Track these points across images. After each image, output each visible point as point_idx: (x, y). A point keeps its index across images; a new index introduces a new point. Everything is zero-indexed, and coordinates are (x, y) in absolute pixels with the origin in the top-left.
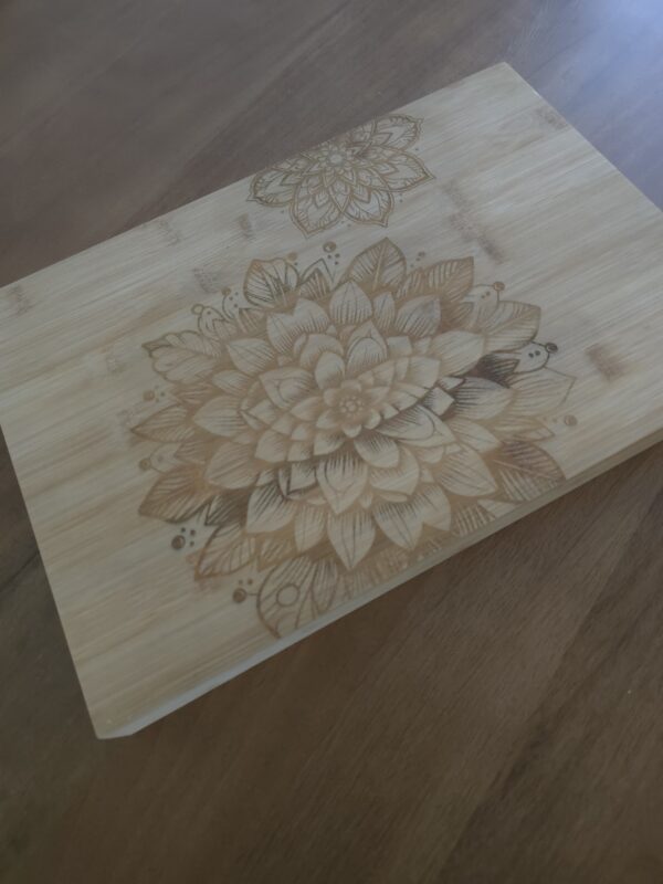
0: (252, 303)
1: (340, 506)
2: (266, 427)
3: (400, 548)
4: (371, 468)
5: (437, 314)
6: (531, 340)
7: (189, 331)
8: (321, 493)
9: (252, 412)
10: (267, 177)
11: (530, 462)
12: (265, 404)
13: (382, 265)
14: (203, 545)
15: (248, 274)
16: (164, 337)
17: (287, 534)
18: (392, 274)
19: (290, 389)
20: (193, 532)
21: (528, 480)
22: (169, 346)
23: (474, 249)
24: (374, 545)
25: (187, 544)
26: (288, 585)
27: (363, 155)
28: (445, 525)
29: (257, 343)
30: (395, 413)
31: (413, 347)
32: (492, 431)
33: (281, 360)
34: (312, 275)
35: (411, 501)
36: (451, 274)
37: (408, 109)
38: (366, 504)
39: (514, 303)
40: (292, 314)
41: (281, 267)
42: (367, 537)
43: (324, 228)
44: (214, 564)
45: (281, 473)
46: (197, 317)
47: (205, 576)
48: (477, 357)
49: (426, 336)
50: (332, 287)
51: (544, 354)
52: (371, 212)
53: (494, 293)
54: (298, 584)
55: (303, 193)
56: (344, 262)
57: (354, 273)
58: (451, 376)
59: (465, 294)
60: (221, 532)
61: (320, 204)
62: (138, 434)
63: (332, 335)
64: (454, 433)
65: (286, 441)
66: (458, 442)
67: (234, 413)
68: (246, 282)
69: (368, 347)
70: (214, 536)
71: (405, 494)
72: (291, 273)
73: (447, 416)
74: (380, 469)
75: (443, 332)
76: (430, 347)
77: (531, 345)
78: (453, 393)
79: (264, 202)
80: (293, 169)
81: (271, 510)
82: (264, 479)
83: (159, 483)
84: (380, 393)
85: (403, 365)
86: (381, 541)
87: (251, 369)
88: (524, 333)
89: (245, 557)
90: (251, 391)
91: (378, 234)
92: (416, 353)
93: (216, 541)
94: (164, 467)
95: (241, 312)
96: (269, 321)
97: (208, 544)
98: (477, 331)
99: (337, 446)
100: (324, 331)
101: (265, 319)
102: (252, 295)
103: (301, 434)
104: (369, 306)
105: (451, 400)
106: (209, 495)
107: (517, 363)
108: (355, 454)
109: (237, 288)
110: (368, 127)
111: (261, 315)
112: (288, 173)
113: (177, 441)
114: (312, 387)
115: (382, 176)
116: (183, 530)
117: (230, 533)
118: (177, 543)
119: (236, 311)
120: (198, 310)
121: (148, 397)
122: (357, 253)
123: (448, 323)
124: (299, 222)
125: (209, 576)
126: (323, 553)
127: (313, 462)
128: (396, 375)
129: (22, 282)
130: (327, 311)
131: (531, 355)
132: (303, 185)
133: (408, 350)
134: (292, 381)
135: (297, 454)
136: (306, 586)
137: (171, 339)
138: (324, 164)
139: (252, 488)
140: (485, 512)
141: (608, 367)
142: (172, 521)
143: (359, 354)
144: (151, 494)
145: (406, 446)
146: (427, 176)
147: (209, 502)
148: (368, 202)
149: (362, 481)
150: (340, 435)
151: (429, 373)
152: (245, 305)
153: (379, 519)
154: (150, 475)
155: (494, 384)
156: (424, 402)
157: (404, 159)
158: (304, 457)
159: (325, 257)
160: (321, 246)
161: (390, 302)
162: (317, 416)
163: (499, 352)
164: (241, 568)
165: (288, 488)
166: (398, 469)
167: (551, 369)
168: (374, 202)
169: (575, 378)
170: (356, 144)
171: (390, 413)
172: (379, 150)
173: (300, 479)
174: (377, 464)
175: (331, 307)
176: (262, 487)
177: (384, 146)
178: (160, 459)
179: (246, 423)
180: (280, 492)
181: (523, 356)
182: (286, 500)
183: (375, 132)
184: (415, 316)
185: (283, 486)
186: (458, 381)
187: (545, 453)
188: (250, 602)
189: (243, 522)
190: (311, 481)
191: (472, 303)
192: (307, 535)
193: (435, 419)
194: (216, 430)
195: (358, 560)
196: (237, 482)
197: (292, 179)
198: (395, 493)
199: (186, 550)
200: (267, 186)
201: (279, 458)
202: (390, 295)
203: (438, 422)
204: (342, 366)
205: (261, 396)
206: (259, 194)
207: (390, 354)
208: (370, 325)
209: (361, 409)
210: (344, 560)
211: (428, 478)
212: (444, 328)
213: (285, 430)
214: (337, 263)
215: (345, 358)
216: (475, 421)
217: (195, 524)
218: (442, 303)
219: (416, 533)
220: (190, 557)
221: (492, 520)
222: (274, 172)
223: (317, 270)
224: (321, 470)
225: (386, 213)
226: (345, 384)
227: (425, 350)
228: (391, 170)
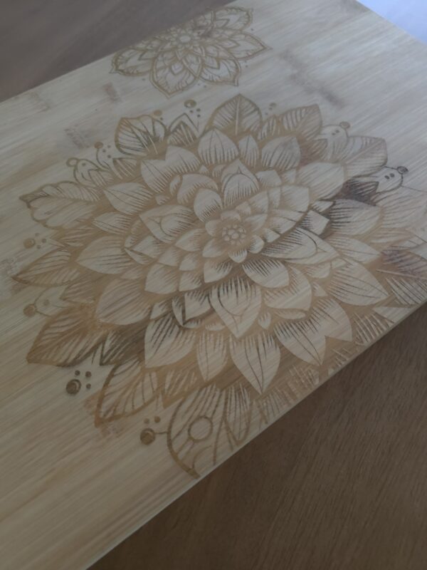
0: (125, 153)
1: (241, 329)
2: (153, 262)
3: (308, 365)
4: (263, 289)
5: (297, 150)
6: (384, 165)
7: (66, 182)
8: (218, 319)
9: (137, 249)
10: (126, 55)
11: (411, 268)
12: (149, 240)
13: (240, 115)
14: (100, 387)
15: (118, 130)
16: (41, 189)
17: (189, 363)
18: (250, 121)
19: (171, 224)
20: (88, 375)
21: (414, 284)
22: (48, 196)
23: (317, 99)
24: (281, 364)
25: (84, 387)
26: (199, 418)
27: (208, 35)
28: (347, 336)
29: (134, 186)
30: (278, 236)
31: (281, 178)
32: (371, 244)
33: (159, 200)
34: (178, 127)
35: (309, 318)
36: (302, 118)
38: (266, 324)
39: (362, 137)
40: (164, 160)
41: (148, 123)
42: (274, 357)
43: (183, 89)
44: (115, 405)
45: (174, 304)
46: (73, 168)
47: (107, 419)
48: (341, 182)
49: (291, 168)
50: (197, 135)
51: (398, 176)
52: (222, 75)
53: (342, 131)
54: (209, 416)
55: (160, 65)
56: (206, 115)
57: (215, 123)
58: (322, 200)
59: (318, 133)
60: (119, 371)
61: (176, 72)
62: (21, 281)
63: (204, 174)
64: (336, 249)
66: (342, 256)
67: (119, 251)
68: (117, 136)
69: (239, 182)
70: (111, 375)
71: (302, 311)
72: (158, 126)
73: (325, 235)
74: (272, 290)
75: (306, 164)
76: (297, 176)
77: (385, 169)
78: (327, 214)
79: (126, 73)
80: (149, 47)
81: (168, 342)
82: (158, 312)
83: (46, 327)
84: (260, 220)
85: (275, 194)
86: (288, 359)
87: (130, 210)
88: (376, 159)
89: (148, 393)
90: (134, 229)
91: (232, 92)
92: (285, 183)
93: (113, 381)
94: (51, 311)
95: (114, 161)
96: (143, 166)
97: (106, 384)
98: (337, 162)
99: (227, 272)
100: (196, 172)
101: (138, 166)
102: (128, 148)
103: (188, 264)
104: (234, 148)
105: (326, 221)
106: (101, 333)
107: (377, 184)
108: (245, 278)
109: (109, 141)
110: (209, 16)
111: (134, 163)
112: (145, 51)
113: (63, 284)
114: (192, 221)
115: (227, 50)
116: (78, 373)
117: (129, 371)
118: (72, 388)
119: (110, 161)
120: (73, 162)
121: (29, 244)
122: (217, 107)
123: (309, 154)
124: (160, 87)
125: (111, 419)
126: (230, 379)
127: (205, 290)
128: (270, 204)
130: (197, 155)
131: (387, 177)
132: (160, 58)
133: (278, 181)
134: (171, 219)
135: (187, 284)
136: (218, 416)
137: (49, 190)
138: (175, 43)
139: (147, 321)
140: (382, 318)
142: (65, 365)
143: (232, 188)
144: (39, 339)
145: (293, 264)
146: (265, 48)
147: (103, 341)
148: (219, 68)
149: (257, 302)
150: (228, 262)
151: (301, 200)
152: (117, 155)
153: (281, 338)
154: (37, 320)
155: (361, 203)
156: (302, 224)
157: (243, 36)
158: (195, 286)
159: (187, 111)
160: (182, 104)
161: (253, 143)
162: (202, 246)
163: (359, 176)
164: (146, 405)
165: (184, 317)
166: (291, 286)
167: (407, 187)
168: (223, 67)
170: (200, 27)
171: (272, 237)
172: (221, 31)
174: (270, 284)
175: (200, 151)
176: (156, 320)
177: (224, 28)
178: (46, 303)
179: (132, 259)
180: (175, 323)
181: (380, 177)
182: (183, 329)
183: (215, 19)
184: (277, 154)
185: (179, 316)
186: (328, 205)
187: (422, 258)
188: (161, 441)
189: (142, 359)
190: (206, 308)
191: (326, 140)
192: (211, 362)
193: (316, 238)
194: (103, 270)
195: (268, 381)
196: (130, 317)
197: (149, 55)
198: (292, 310)
199: (83, 394)
200: (127, 61)
201: (170, 289)
202: (251, 138)
203: (319, 241)
204: (219, 200)
205: (144, 232)
206: (121, 67)
207: (261, 187)
208: (238, 163)
209: (243, 236)
210: (254, 383)
211: (321, 292)
212: (305, 161)
213: (173, 263)
214: (199, 116)
215: (220, 193)
216: (353, 237)
217: (90, 365)
218: (300, 142)
219: (321, 347)
220: (87, 401)
221: (391, 325)
222: (132, 51)
223: (182, 122)
224: (214, 296)
225: (235, 76)
226: (225, 215)
227: (293, 181)
228: (234, 45)
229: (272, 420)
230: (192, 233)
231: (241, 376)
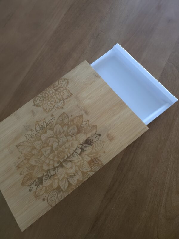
0: (37, 132)
1: (61, 178)
2: (44, 162)
3: (73, 185)
4: (66, 168)
5: (76, 130)
6: (95, 134)
7: (25, 141)
8: (57, 175)
9: (41, 159)
10: (36, 99)
11: (97, 162)
12: (43, 156)
13: (64, 119)
14: (35, 190)
15: (35, 125)
16: (20, 143)
17: (51, 185)
18: (66, 121)
19: (48, 152)
20: (33, 188)
21: (97, 166)
22: (21, 145)
23: (83, 112)
24: (68, 185)
25: (32, 190)
26: (53, 196)
27: (56, 91)
28: (81, 179)
29: (40, 142)
30: (70, 154)
32: (89, 156)
33: (45, 145)
34: (49, 123)
35: (75, 175)
36: (78, 119)
37: (65, 76)
38: (66, 176)
39: (92, 125)
40: (46, 134)
41: (42, 122)
42: (67, 183)
43: (50, 111)
44: (38, 194)
45: (48, 172)
46: (26, 137)
48: (85, 139)
49: (75, 135)
50: (54, 126)
51: (98, 137)
52: (60, 105)
53: (87, 123)
55: (45, 102)
56: (56, 119)
57: (58, 122)
58: (80, 144)
59: (82, 124)
60: (38, 187)
61: (49, 105)
62: (18, 167)
63: (55, 138)
64: (82, 158)
65: (48, 164)
66: (83, 160)
67: (37, 159)
68: (35, 127)
69: (63, 140)
70: (37, 188)
71: (73, 173)
72: (45, 123)
73: (80, 154)
75: (78, 134)
76: (76, 138)
77: (96, 135)
78: (81, 148)
79: (36, 106)
81: (47, 180)
82: (45, 174)
83: (24, 178)
84: (66, 150)
85: (70, 143)
86: (70, 184)
87: (39, 148)
88: (94, 132)
89: (44, 191)
90: (40, 153)
91: (62, 111)
93: (37, 189)
94: (25, 174)
95: (35, 135)
96: (42, 136)
97: (36, 190)
98: (85, 133)
99: (59, 164)
100: (53, 137)
101: (40, 136)
102: (38, 130)
103: (51, 162)
104: (62, 129)
105: (81, 150)
106: (35, 179)
108: (63, 166)
109: (33, 129)
110: (57, 83)
111: (40, 135)
112: (41, 97)
113: (26, 168)
114: (52, 151)
115: (62, 96)
116: (31, 187)
117: (40, 187)
118: (30, 190)
120: (26, 135)
121: (19, 158)
122: (58, 117)
123: (79, 131)
124: (45, 110)
125: (37, 197)
126: (59, 188)
127: (54, 168)
128: (69, 146)
131: (96, 137)
132: (45, 100)
133: (71, 139)
135: (51, 167)
136: (56, 196)
139: (43, 176)
140: (89, 175)
141: (111, 139)
142: (28, 186)
143: (61, 142)
144: (23, 180)
145: (72, 162)
146: (71, 95)
147: (35, 181)
148: (59, 103)
149: (65, 171)
150: (59, 162)
151: (76, 144)
153: (69, 179)
154: (22, 176)
155: (89, 145)
156: (75, 151)
157: (66, 90)
158: (53, 168)
159: (51, 118)
160: (50, 116)
161: (66, 128)
162: (54, 158)
163: (89, 137)
164: (43, 194)
165: (50, 175)
166: (71, 168)
167: (100, 140)
168: (60, 103)
169: (104, 142)
170: (55, 87)
171: (69, 155)
172: (60, 88)
173: (52, 173)
174: (67, 167)
175: (54, 131)
176: (45, 176)
177: (61, 87)
178: (24, 172)
179: (40, 161)
180: (49, 177)
181: (94, 138)
182: (50, 178)
183: (59, 84)
184: (72, 131)
185: (49, 175)
186: (82, 145)
187: (99, 160)
188: (46, 201)
189: (42, 184)
190: (55, 173)
191: (83, 126)
192: (55, 185)
194: (34, 164)
195: (65, 189)
196: (40, 175)
197: (42, 99)
198: (71, 173)
199: (32, 192)
200: (36, 101)
201: (47, 169)
202: (66, 126)
203: (78, 156)
204: (58, 145)
205: (42, 155)
206: (35, 104)
207: (68, 141)
208: (63, 134)
209: (63, 155)
210: (63, 189)
211: (78, 169)
212: (78, 133)
213: (48, 162)
214: (54, 120)
215: (58, 143)
216: (86, 154)
217: (33, 186)
218: (77, 127)
219: (76, 181)
221: (90, 176)
222: (38, 97)
223: (50, 122)
224: (56, 170)
225: (63, 105)
226: (59, 149)
227: (74, 139)
228: (63, 94)
229: (66, 196)
230: (52, 154)
231: (61, 188)
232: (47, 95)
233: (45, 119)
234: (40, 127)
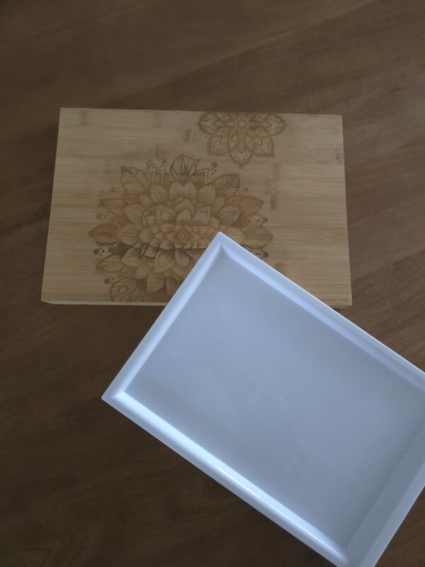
0: (171, 172)
1: (157, 270)
2: (148, 227)
4: (176, 263)
5: (236, 218)
6: (261, 248)
7: (142, 171)
8: (154, 262)
9: (147, 218)
10: (209, 116)
12: (153, 217)
13: (229, 185)
14: (104, 257)
15: (177, 158)
16: (131, 168)
17: (134, 270)
18: (231, 191)
19: (166, 216)
20: (103, 251)
22: (131, 173)
23: (267, 199)
24: (160, 289)
25: (99, 254)
26: (125, 287)
27: (253, 129)
29: (164, 191)
30: (197, 248)
31: (219, 225)
33: (169, 203)
34: (200, 174)
36: (252, 204)
37: (286, 116)
38: (167, 274)
39: (266, 230)
40: (183, 186)
41: (191, 163)
42: (161, 285)
43: (217, 155)
44: (105, 266)
45: (144, 247)
46: (148, 166)
47: (100, 268)
49: (227, 224)
50: (205, 183)
51: (262, 256)
52: (240, 158)
53: (262, 221)
54: (128, 288)
55: (219, 133)
56: (216, 175)
57: (217, 182)
59: (251, 216)
60: (113, 256)
61: (223, 142)
62: (102, 203)
63: (193, 204)
65: (153, 236)
67: (140, 214)
68: (174, 162)
69: (203, 217)
70: (110, 256)
72: (193, 168)
74: (178, 265)
76: (225, 229)
77: (260, 250)
79: (201, 128)
80: (222, 119)
81: (133, 258)
82: (137, 246)
83: (100, 226)
84: (197, 237)
85: (211, 231)
87: (156, 200)
88: (260, 243)
89: (116, 269)
90: (151, 209)
91: (236, 170)
92: (218, 229)
93: (109, 258)
94: (106, 221)
95: (165, 174)
96: (174, 184)
97: (106, 258)
98: (245, 234)
99: (169, 248)
100: (191, 200)
101: (172, 182)
102: (174, 170)
103: (159, 236)
104: (213, 200)
106: (115, 241)
108: (173, 255)
109: (169, 162)
110: (264, 116)
111: (172, 179)
112: (219, 120)
113: (114, 214)
114: (173, 220)
115: (255, 144)
116: (100, 248)
117: (116, 258)
118: (96, 252)
119: (163, 172)
120: (150, 163)
121: (113, 190)
122: (223, 174)
123: (237, 224)
124: (209, 146)
126: (142, 283)
127: (157, 249)
128: (206, 234)
129: (88, 110)
130: (197, 193)
131: (257, 253)
132: (222, 129)
133: (216, 226)
134: (166, 214)
135: (153, 243)
136: (129, 291)
137: (133, 170)
138: (235, 124)
139: (132, 247)
142: (98, 243)
143: (198, 217)
144: (96, 228)
146: (272, 154)
147: (114, 243)
148: (242, 153)
149: (170, 266)
150: (172, 245)
152: (168, 172)
153: (167, 282)
154: (99, 221)
157: (268, 141)
158: (156, 246)
159: (210, 169)
160: (211, 162)
161: (222, 203)
162: (169, 232)
164: (113, 272)
165: (144, 254)
166: (185, 268)
168: (245, 153)
170: (254, 121)
171: (195, 247)
172: (262, 130)
173: (149, 253)
174: (179, 263)
175: (200, 192)
176: (135, 248)
177: (265, 129)
178: (105, 217)
179: (142, 221)
181: (254, 252)
182: (140, 257)
183: (265, 120)
184: (228, 214)
185: (142, 252)
188: (110, 285)
189: (121, 258)
190: (153, 256)
191: (251, 221)
192: (141, 274)
194: (130, 218)
195: (152, 291)
196: (127, 242)
197: (219, 124)
199: (98, 256)
200: (207, 121)
201: (146, 241)
202: (224, 200)
204: (190, 217)
205: (153, 213)
206: (202, 123)
207: (209, 224)
208: (209, 208)
209: (186, 239)
210: (148, 289)
212: (234, 225)
213: (155, 232)
214: (213, 174)
215: (192, 216)
217: (105, 248)
218: (240, 215)
220: (98, 259)
222: (213, 116)
223: (204, 173)
224: (158, 254)
225: (245, 162)
226: (186, 226)
227: (222, 230)
228: (260, 143)
230: (170, 225)
231: (146, 284)
232: (231, 124)
233: (198, 160)
234: (182, 168)
